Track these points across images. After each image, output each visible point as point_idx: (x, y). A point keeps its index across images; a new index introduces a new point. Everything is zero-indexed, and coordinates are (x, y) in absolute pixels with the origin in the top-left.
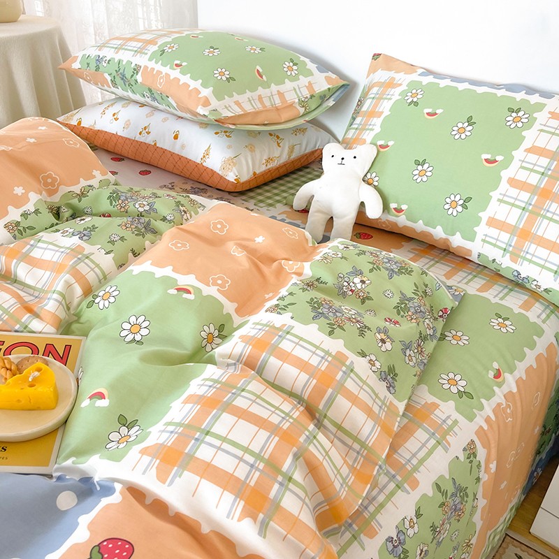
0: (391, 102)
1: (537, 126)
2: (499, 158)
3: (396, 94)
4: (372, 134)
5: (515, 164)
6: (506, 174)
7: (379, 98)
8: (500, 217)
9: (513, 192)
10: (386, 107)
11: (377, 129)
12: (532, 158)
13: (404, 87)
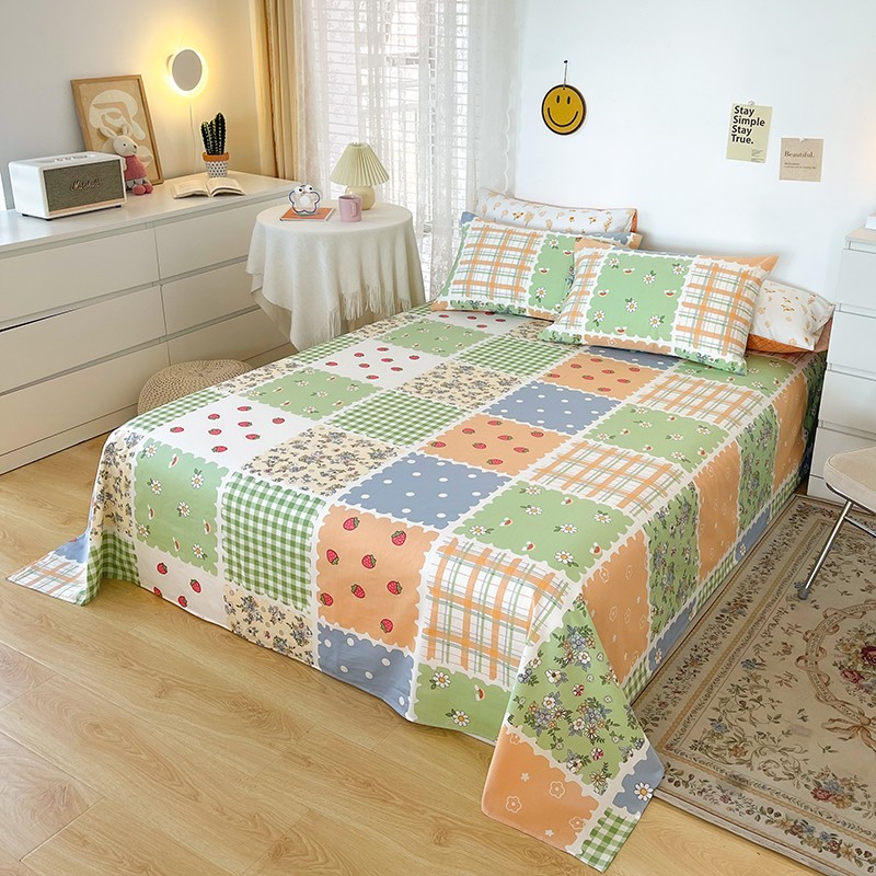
0: (600, 267)
1: (690, 273)
2: (674, 292)
3: (602, 261)
4: (593, 288)
5: (684, 294)
6: (680, 300)
7: (590, 266)
8: (682, 324)
9: (686, 309)
10: (597, 270)
11: (596, 284)
12: (692, 290)
13: (606, 257)
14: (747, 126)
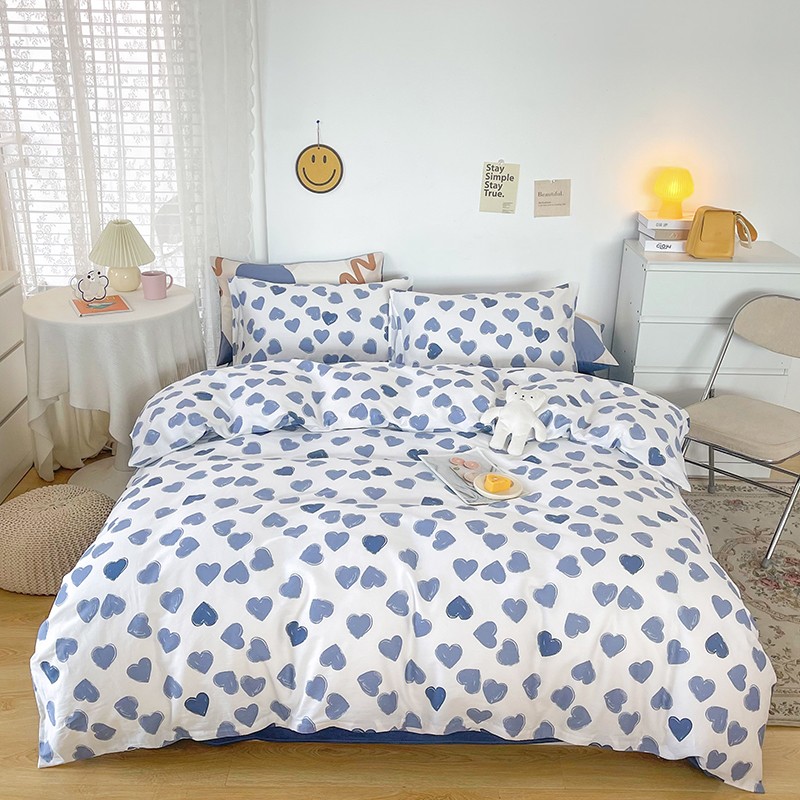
14: (498, 182)
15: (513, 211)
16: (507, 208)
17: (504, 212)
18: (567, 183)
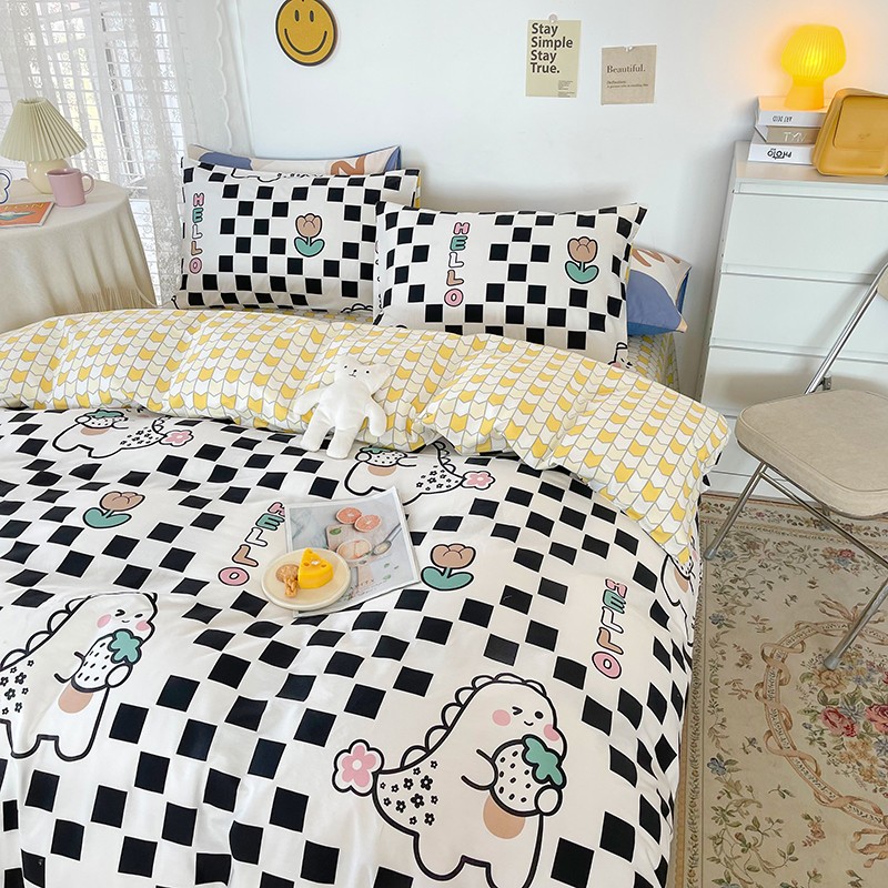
14: (550, 50)
15: (573, 94)
16: (565, 90)
17: (561, 95)
18: (650, 52)
